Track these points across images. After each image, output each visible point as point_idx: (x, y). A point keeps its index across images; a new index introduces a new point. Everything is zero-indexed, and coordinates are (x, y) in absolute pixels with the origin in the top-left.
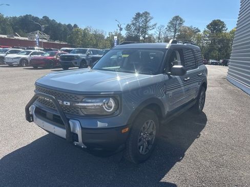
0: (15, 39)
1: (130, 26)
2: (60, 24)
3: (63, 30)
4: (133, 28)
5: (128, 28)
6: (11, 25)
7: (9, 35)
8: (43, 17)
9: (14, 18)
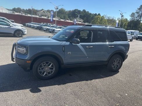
0: (66, 22)
1: (134, 14)
2: (91, 14)
3: (92, 17)
4: (136, 15)
5: (133, 15)
6: (68, 14)
7: (64, 20)
8: (83, 10)
9: (70, 11)
